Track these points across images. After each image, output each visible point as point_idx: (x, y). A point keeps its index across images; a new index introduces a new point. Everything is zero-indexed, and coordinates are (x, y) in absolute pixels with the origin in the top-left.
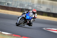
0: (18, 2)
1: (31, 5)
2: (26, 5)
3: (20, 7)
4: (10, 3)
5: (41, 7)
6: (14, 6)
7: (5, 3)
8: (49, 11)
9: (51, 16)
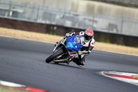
0: (38, 9)
1: (71, 15)
2: (58, 17)
3: (43, 22)
4: (20, 11)
5: (96, 22)
6: (29, 18)
7: (9, 11)
8: (114, 31)
9: (118, 44)
